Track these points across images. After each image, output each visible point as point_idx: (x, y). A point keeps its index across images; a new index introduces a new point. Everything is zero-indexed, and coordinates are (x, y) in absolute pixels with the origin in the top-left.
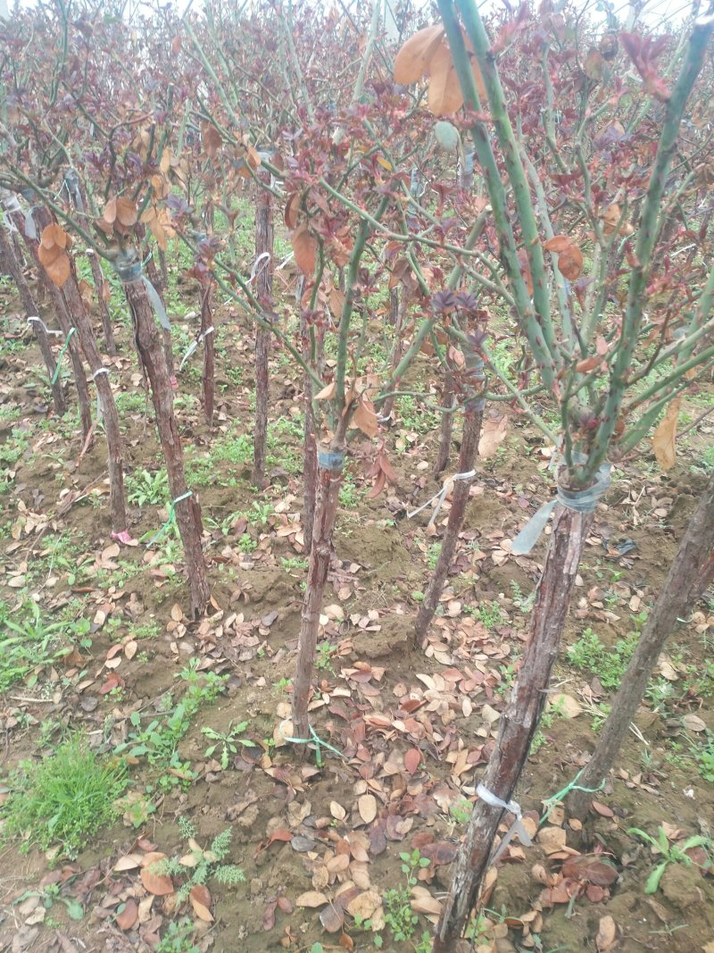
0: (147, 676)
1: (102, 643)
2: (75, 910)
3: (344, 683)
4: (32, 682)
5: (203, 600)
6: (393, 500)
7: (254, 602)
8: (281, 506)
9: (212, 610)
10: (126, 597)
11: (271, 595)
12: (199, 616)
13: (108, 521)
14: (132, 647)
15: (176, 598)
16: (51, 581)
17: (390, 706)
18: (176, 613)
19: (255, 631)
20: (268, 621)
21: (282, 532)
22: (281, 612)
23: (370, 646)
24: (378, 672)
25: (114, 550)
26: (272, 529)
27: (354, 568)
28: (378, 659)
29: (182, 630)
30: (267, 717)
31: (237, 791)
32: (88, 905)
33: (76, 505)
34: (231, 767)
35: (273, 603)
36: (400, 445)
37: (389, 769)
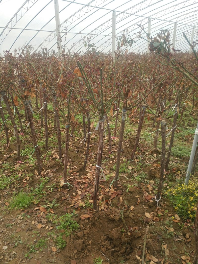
0: (33, 182)
1: (21, 179)
2: (28, 216)
3: (72, 176)
4: (8, 187)
5: (41, 168)
6: (76, 149)
7: (51, 167)
8: (53, 152)
9: (43, 170)
10: (24, 171)
11: (55, 166)
12: (41, 172)
13: (16, 160)
14: (28, 178)
15: (35, 169)
16: (6, 172)
17: (81, 179)
18: (36, 171)
19: (52, 172)
20: (55, 170)
21: (54, 156)
22: (57, 168)
23: (76, 170)
24: (78, 174)
25: (19, 164)
26: (52, 156)
27: (70, 160)
28: (77, 172)
29: (38, 174)
30: (58, 182)
31: (55, 194)
32: (31, 216)
33: (8, 157)
34: (53, 191)
35: (55, 167)
36: (76, 140)
37: (82, 187)
